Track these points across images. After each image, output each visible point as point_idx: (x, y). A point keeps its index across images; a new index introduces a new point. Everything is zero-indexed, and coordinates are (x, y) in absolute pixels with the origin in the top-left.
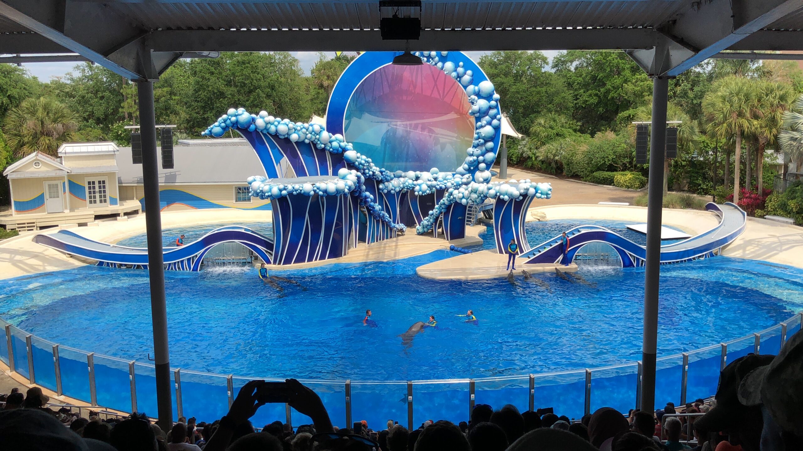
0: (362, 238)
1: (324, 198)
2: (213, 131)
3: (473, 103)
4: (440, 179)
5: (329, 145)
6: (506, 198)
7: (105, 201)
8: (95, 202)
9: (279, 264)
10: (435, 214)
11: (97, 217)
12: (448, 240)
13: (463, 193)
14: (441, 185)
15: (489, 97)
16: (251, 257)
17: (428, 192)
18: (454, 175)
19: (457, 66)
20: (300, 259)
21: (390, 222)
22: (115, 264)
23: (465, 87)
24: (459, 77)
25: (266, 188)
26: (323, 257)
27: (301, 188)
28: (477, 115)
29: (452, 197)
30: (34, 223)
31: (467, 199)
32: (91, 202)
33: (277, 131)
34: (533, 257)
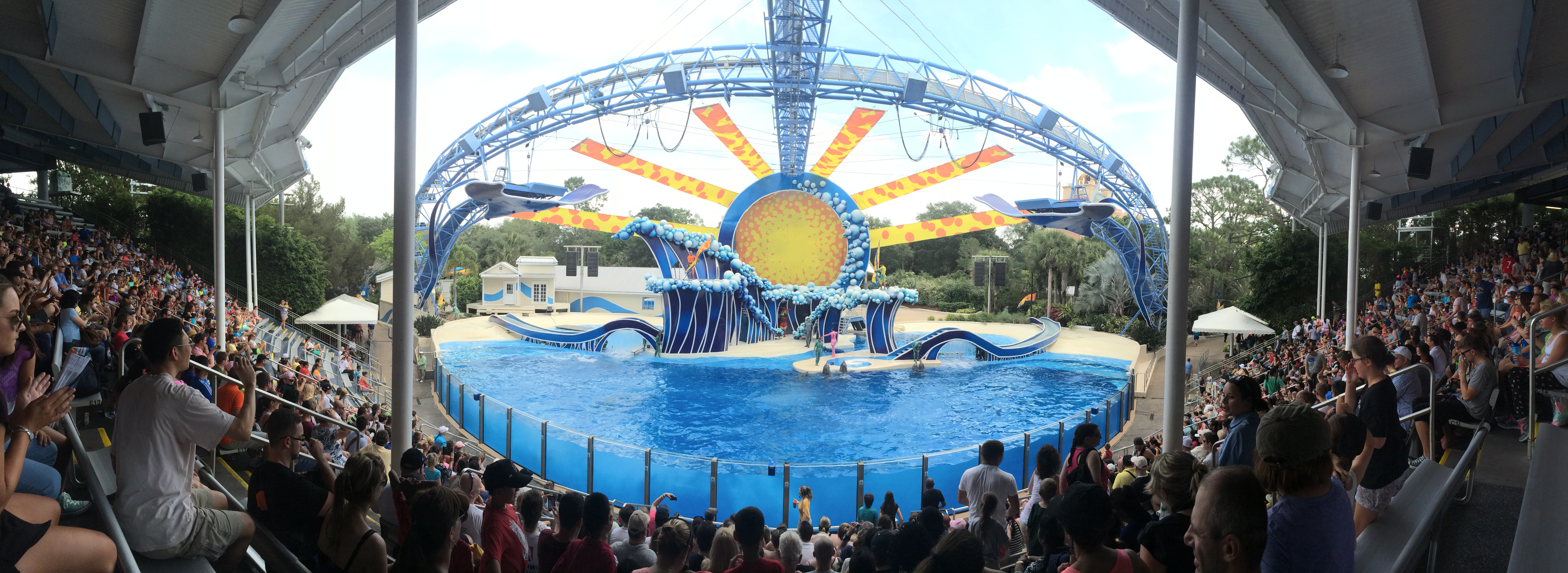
0: (743, 338)
1: (710, 296)
2: (621, 235)
3: (846, 227)
4: (816, 291)
5: (719, 253)
6: (878, 301)
8: (537, 300)
9: (667, 352)
10: (810, 320)
11: (538, 311)
13: (836, 301)
14: (816, 296)
15: (860, 223)
17: (804, 301)
18: (828, 288)
19: (833, 196)
21: (769, 325)
23: (840, 214)
24: (834, 205)
25: (659, 282)
26: (705, 351)
27: (690, 285)
28: (850, 237)
29: (826, 304)
31: (841, 304)
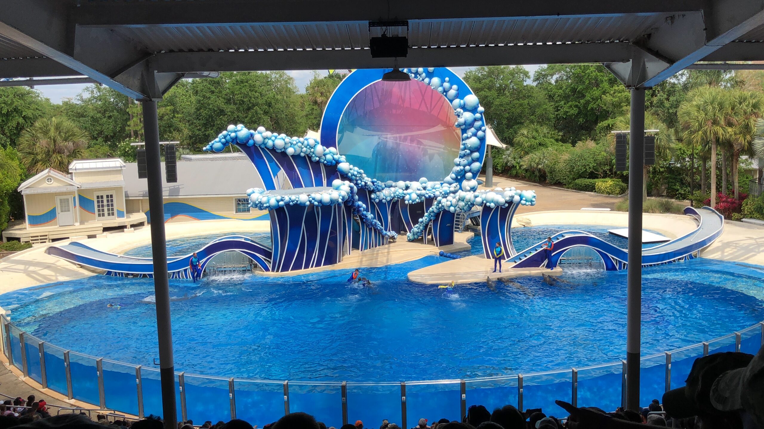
0: (355, 246)
1: (319, 208)
2: (214, 146)
3: (459, 116)
4: (429, 188)
5: (324, 157)
6: (492, 205)
7: (113, 214)
8: (103, 215)
9: (277, 271)
10: (424, 222)
11: (106, 229)
12: (437, 246)
13: (451, 202)
14: (429, 194)
15: (474, 110)
16: (251, 265)
17: (417, 200)
18: (442, 184)
19: (443, 81)
20: (297, 267)
21: (382, 230)
22: (122, 273)
23: (451, 101)
24: (445, 91)
25: (264, 199)
26: (318, 264)
27: (297, 199)
28: (463, 127)
29: (440, 205)
30: (46, 236)
31: (455, 207)
32: (99, 215)
33: (274, 145)
34: (519, 262)
